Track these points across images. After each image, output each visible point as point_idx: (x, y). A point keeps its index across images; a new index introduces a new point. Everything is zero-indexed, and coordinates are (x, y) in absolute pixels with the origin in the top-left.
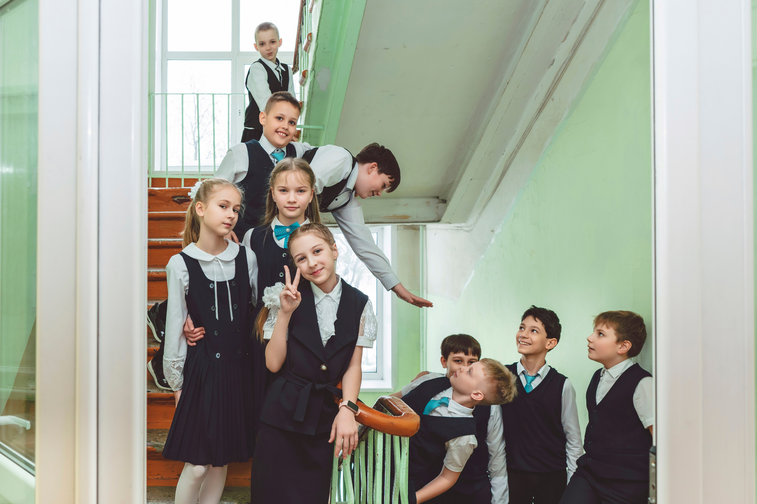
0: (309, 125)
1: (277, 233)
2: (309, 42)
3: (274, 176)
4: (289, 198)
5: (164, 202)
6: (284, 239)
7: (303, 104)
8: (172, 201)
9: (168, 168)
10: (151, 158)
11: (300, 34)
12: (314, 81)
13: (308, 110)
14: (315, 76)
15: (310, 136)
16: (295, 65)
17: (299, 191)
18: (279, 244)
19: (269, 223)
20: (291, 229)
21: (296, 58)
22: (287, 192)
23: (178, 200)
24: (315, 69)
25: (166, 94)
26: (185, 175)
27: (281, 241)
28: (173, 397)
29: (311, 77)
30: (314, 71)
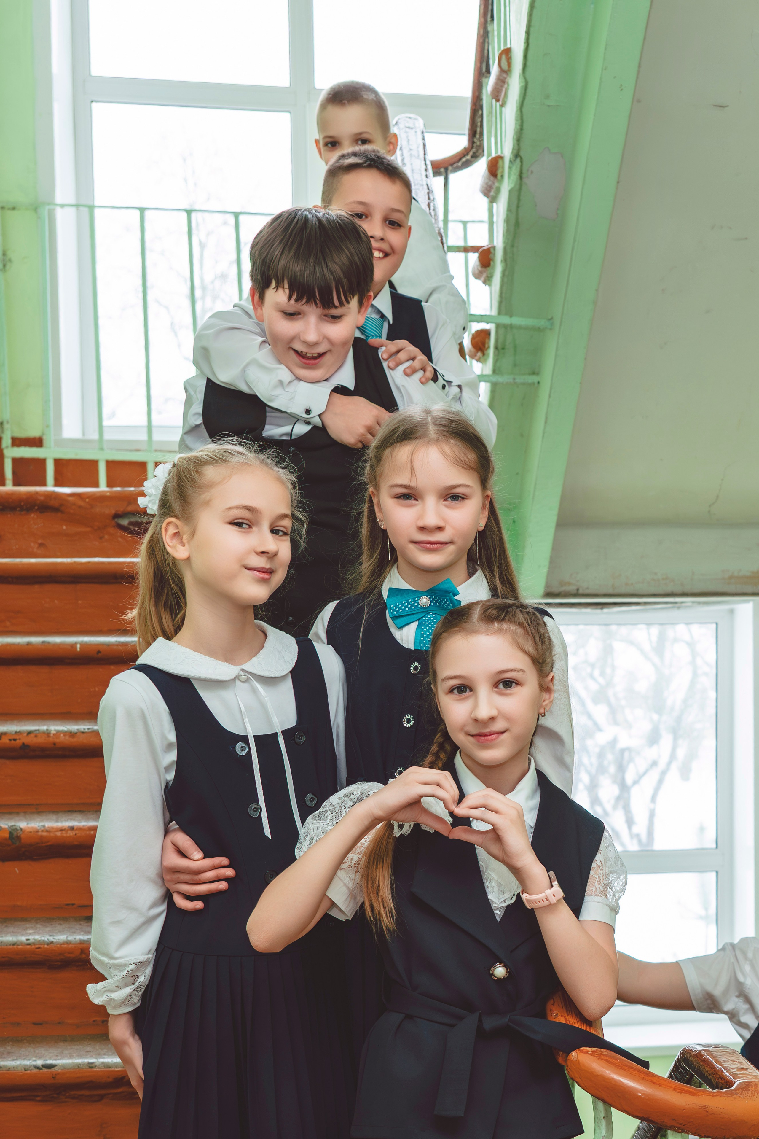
0: (511, 317)
1: (394, 610)
2: (505, 75)
3: (376, 457)
4: (421, 517)
5: (89, 529)
6: (414, 625)
7: (494, 254)
8: (114, 526)
9: (105, 430)
10: (51, 398)
11: (486, 48)
12: (520, 189)
13: (507, 273)
14: (524, 176)
15: (515, 347)
16: (475, 140)
17: (450, 497)
18: (402, 640)
19: (375, 587)
20: (433, 599)
21: (477, 118)
22: (417, 500)
23: (131, 523)
24: (522, 154)
25: (91, 208)
26: (156, 451)
27: (405, 629)
28: (123, 1078)
29: (512, 178)
30: (518, 160)
